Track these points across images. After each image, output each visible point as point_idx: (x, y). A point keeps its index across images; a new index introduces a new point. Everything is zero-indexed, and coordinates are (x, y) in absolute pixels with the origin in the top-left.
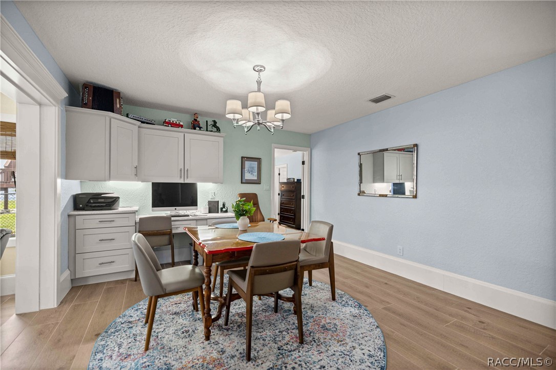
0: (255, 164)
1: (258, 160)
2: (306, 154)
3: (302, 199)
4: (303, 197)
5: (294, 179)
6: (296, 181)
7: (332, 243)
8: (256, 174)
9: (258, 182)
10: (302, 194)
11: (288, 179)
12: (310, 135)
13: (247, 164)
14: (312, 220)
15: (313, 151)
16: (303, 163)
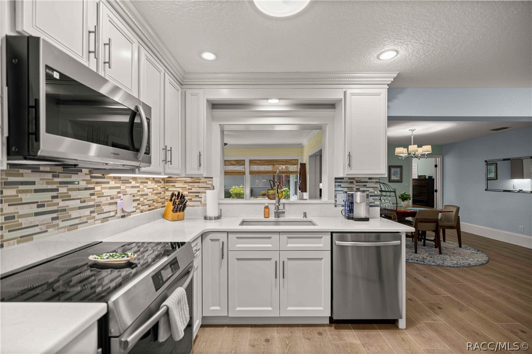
0: (398, 170)
1: (401, 167)
2: (439, 160)
3: (435, 193)
4: (436, 191)
5: (425, 176)
6: (427, 177)
7: (459, 217)
8: (399, 176)
9: (400, 181)
10: (435, 189)
11: (418, 176)
12: (442, 145)
13: (393, 170)
14: (444, 205)
15: (445, 157)
16: (436, 166)
